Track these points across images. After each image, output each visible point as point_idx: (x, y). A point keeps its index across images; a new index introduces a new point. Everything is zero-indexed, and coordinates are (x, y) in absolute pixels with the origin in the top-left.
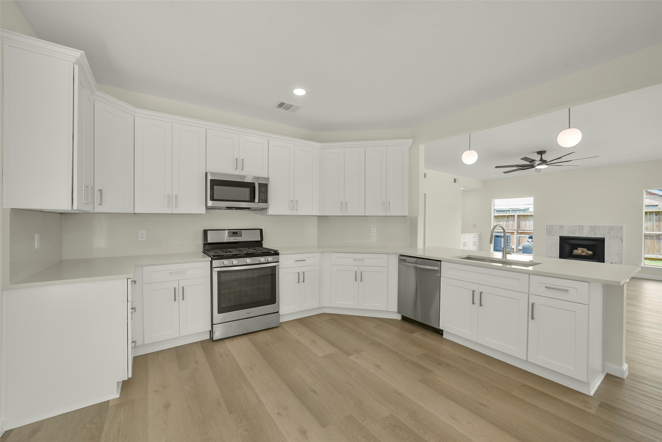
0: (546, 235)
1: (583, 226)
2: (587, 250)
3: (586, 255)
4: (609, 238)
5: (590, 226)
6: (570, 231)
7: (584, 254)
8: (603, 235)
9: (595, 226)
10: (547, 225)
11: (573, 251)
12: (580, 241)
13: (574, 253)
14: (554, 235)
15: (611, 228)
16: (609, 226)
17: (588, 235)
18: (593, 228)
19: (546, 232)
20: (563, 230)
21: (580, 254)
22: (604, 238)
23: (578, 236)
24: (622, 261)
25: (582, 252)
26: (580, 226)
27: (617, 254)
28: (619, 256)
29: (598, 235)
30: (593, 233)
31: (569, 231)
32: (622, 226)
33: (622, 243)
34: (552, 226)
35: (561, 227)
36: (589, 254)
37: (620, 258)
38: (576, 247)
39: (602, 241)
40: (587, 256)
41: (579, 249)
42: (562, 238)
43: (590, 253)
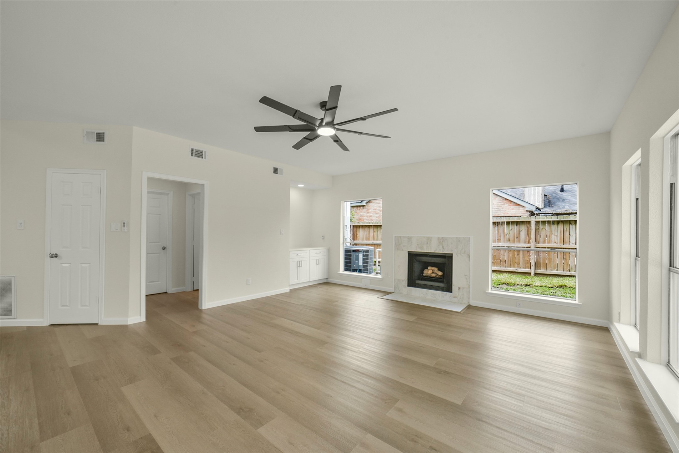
0: (395, 250)
1: (431, 237)
2: (438, 270)
3: (436, 276)
4: (457, 254)
5: (439, 237)
6: (419, 245)
7: (434, 275)
8: (451, 250)
9: (443, 237)
10: (395, 236)
11: (424, 271)
12: (430, 258)
13: (424, 275)
14: (403, 250)
15: (459, 241)
16: (457, 238)
17: (436, 250)
18: (441, 241)
19: (395, 246)
20: (412, 243)
21: (429, 275)
22: (452, 254)
23: (426, 252)
24: (469, 285)
25: (433, 273)
26: (428, 237)
27: (465, 275)
28: (467, 279)
29: (446, 251)
30: (441, 247)
31: (417, 245)
32: (470, 238)
33: (470, 261)
34: (400, 237)
35: (410, 239)
36: (440, 275)
37: (467, 282)
38: (426, 265)
39: (449, 258)
40: (438, 278)
41: (429, 268)
42: (411, 254)
43: (440, 273)
